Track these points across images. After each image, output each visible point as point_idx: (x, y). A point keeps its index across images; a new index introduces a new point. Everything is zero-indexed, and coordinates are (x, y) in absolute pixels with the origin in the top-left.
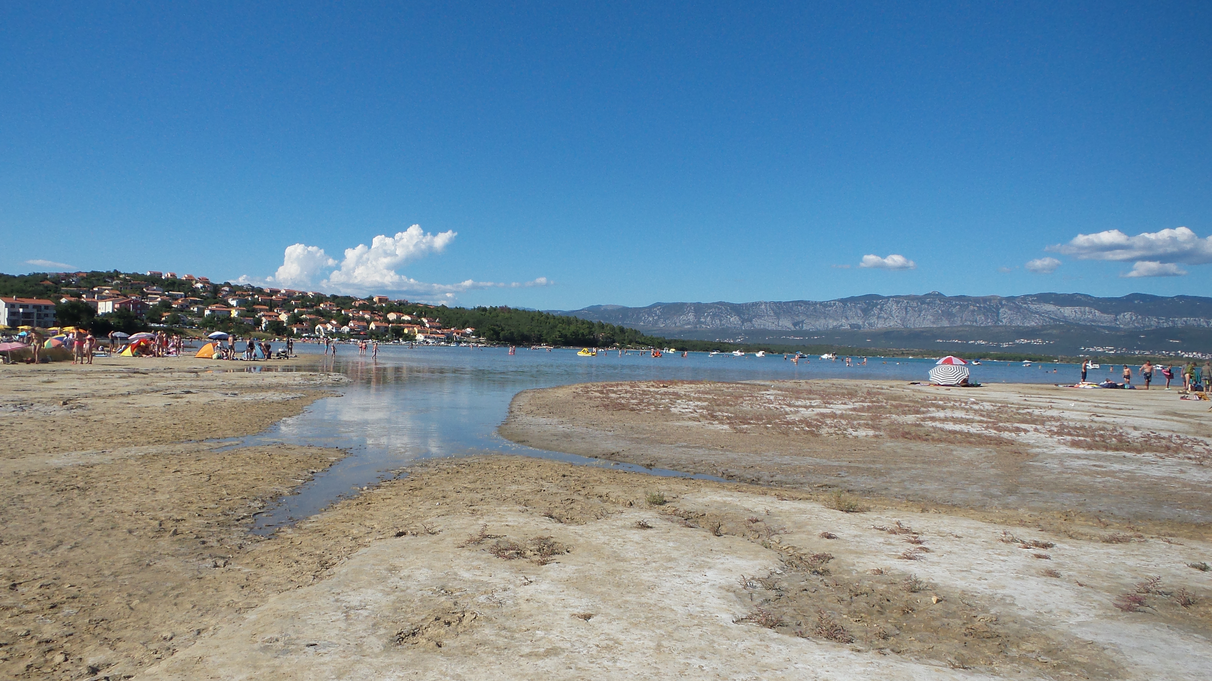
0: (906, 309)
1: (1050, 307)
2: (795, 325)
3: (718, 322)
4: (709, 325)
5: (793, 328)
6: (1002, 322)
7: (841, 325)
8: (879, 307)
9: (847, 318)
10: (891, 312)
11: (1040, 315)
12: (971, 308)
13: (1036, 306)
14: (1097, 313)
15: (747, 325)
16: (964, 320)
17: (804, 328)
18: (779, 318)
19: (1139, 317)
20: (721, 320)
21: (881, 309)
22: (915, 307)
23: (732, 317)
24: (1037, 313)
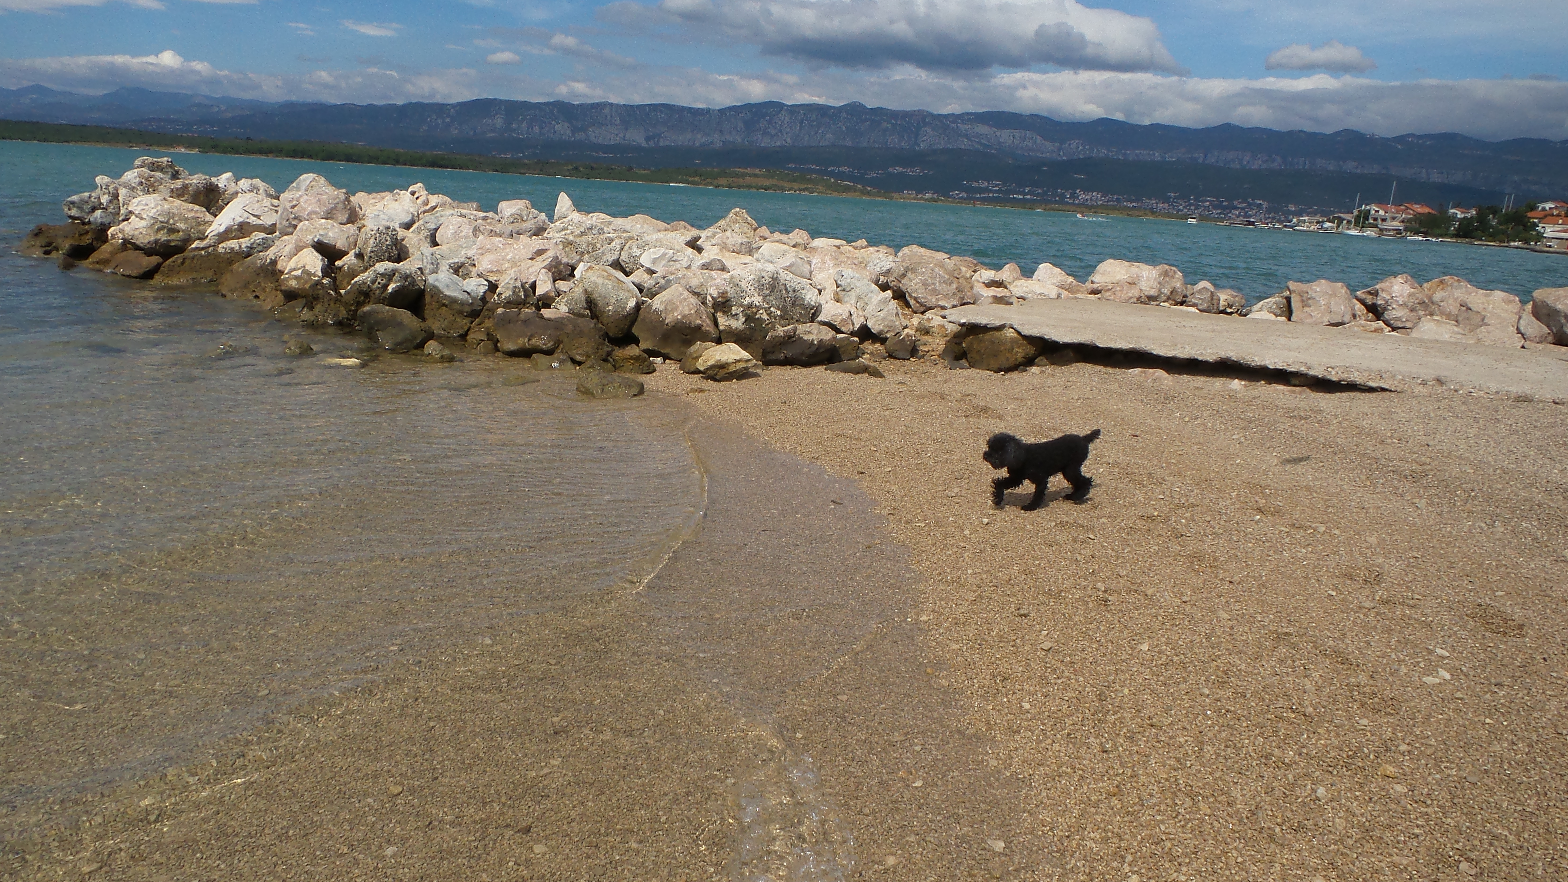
0: (801, 122)
1: (982, 129)
2: (647, 139)
3: (536, 129)
4: (523, 135)
5: (644, 144)
6: (919, 146)
7: (712, 143)
8: (768, 118)
9: (721, 131)
10: (781, 126)
11: (969, 139)
12: (885, 125)
13: (966, 126)
14: (1039, 140)
15: (580, 136)
16: (872, 140)
17: (661, 144)
18: (626, 129)
19: (1087, 147)
20: (541, 128)
21: (770, 122)
22: (813, 121)
23: (558, 123)
24: (967, 136)
